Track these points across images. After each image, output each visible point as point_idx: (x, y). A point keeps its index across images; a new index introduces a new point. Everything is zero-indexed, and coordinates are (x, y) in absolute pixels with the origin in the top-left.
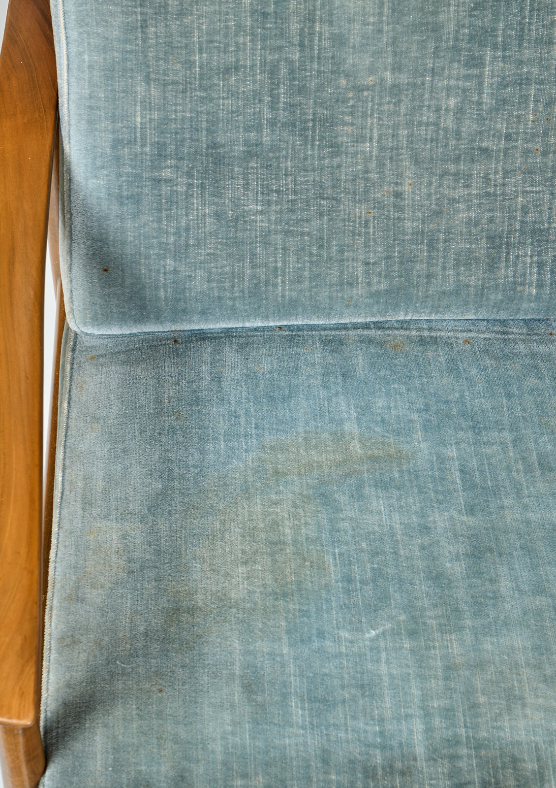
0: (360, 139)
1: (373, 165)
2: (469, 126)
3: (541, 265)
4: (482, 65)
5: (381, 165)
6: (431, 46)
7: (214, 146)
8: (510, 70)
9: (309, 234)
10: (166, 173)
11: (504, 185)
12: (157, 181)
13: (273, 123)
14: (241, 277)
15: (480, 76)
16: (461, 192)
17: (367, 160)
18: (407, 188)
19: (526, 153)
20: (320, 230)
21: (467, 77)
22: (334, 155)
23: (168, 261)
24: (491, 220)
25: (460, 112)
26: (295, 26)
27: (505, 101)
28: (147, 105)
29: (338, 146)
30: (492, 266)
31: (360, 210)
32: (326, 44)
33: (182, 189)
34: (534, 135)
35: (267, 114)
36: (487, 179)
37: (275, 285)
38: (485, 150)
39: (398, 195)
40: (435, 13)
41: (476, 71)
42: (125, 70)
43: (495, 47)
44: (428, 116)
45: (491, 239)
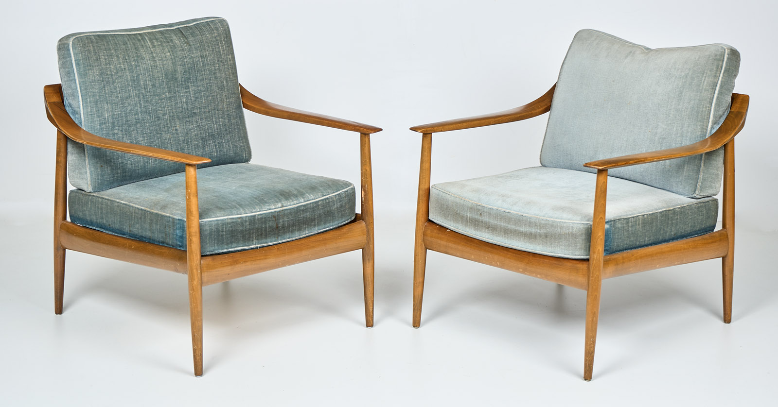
0: (164, 115)
1: (168, 122)
2: (190, 106)
3: (215, 145)
4: (189, 88)
5: (170, 121)
6: (176, 84)
7: (127, 121)
8: (196, 88)
9: (156, 145)
10: (116, 131)
11: (201, 123)
12: (114, 134)
13: (141, 112)
14: (140, 161)
15: (189, 91)
16: (191, 126)
17: (167, 121)
18: (178, 128)
19: (205, 112)
20: (158, 143)
21: (186, 92)
22: (159, 120)
23: (120, 160)
24: (201, 134)
25: (187, 102)
26: (142, 83)
27: (197, 98)
28: (108, 111)
29: (159, 117)
30: (204, 148)
31: (168, 136)
32: (151, 87)
33: (121, 135)
34: (206, 107)
35: (139, 110)
36: (197, 122)
37: (150, 163)
38: (195, 113)
39: (176, 130)
40: (175, 75)
41: (188, 90)
42: (100, 101)
43: (191, 83)
44: (180, 105)
45: (201, 139)
